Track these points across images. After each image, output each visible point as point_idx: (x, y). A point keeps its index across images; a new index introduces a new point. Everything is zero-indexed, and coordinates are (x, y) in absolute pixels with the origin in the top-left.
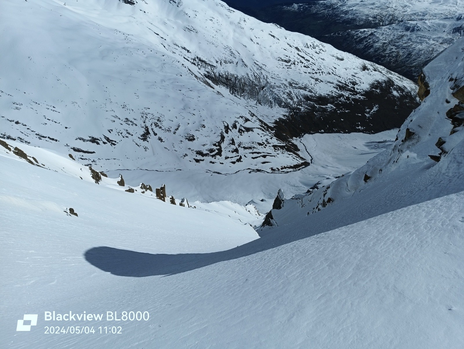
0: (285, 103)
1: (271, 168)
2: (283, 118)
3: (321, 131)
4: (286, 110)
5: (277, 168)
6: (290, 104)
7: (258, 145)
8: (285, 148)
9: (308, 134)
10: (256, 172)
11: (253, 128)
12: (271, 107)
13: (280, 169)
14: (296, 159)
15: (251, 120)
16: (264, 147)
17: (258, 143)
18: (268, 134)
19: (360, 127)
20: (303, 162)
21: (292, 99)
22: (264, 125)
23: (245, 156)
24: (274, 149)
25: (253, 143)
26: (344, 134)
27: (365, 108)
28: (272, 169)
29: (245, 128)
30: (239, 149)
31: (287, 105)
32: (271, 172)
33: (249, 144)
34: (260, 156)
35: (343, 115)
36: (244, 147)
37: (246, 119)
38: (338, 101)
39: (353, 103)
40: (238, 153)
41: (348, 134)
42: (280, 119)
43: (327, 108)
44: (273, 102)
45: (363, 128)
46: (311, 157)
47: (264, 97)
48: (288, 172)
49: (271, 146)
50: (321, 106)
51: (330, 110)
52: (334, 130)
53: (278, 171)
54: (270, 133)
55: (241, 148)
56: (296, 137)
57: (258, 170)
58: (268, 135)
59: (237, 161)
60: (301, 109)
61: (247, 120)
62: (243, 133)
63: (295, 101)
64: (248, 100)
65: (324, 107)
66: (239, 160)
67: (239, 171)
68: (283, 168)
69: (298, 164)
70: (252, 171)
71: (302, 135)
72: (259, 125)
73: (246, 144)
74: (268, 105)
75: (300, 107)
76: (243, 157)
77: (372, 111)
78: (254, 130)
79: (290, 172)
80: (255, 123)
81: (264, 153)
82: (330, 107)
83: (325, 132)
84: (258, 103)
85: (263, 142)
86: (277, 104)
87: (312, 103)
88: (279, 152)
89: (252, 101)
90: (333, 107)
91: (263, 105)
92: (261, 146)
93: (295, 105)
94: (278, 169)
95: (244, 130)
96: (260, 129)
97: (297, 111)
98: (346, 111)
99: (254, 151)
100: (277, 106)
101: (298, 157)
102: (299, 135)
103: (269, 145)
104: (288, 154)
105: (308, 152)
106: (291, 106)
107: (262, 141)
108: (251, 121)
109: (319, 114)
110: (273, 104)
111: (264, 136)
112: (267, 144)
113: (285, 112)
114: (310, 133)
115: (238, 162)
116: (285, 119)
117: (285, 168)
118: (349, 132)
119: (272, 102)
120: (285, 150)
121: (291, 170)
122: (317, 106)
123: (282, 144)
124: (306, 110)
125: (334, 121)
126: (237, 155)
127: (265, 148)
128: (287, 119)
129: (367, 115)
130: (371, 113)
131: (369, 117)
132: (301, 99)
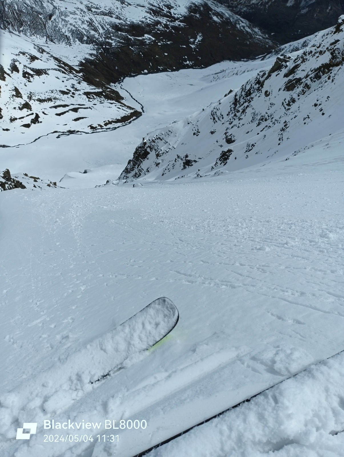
0: (88, 37)
1: (90, 126)
2: (91, 58)
3: (143, 71)
4: (91, 46)
5: (99, 125)
6: (95, 37)
7: (62, 95)
8: (103, 95)
9: (129, 77)
10: (69, 134)
11: (47, 69)
12: (70, 45)
13: (103, 125)
14: (123, 109)
15: (40, 58)
16: (71, 96)
17: (60, 91)
18: (73, 77)
19: (188, 62)
20: (132, 111)
21: (96, 30)
22: (63, 66)
23: (43, 113)
24: (88, 97)
25: (52, 92)
26: (172, 72)
27: (188, 38)
28: (92, 127)
29: (33, 70)
30: (30, 103)
31: (91, 40)
32: (91, 132)
33: (47, 94)
34: (69, 110)
35: (165, 47)
36: (39, 99)
37: (31, 56)
38: (156, 30)
39: (173, 31)
40: (31, 110)
41: (176, 72)
42: (86, 59)
43: (144, 39)
44: (71, 38)
45: (192, 62)
46: (141, 105)
47: (55, 30)
48: (115, 128)
49: (81, 93)
50: (137, 38)
51: (148, 42)
52: (160, 68)
53: (102, 129)
54: (75, 76)
55: (35, 101)
56: (115, 83)
57: (71, 132)
58: (73, 79)
59: (32, 122)
60: (112, 43)
61: (33, 58)
62: (31, 79)
63: (100, 33)
64: (32, 37)
65: (140, 38)
66: (36, 120)
67: (39, 138)
68: (107, 123)
69: (127, 115)
70: (62, 135)
71: (121, 80)
72: (55, 65)
73: (41, 95)
74: (64, 42)
75: (110, 41)
76: (41, 115)
77: (197, 41)
78: (49, 72)
79: (119, 127)
80: (48, 62)
81: (73, 105)
82: (148, 38)
83: (149, 73)
84: (48, 40)
85: (67, 90)
86: (76, 40)
87: (124, 34)
88: (95, 101)
89: (38, 39)
90: (152, 38)
91: (56, 43)
92: (66, 96)
93: (101, 38)
94: (101, 126)
95: (32, 73)
96: (59, 70)
97: (107, 47)
98: (169, 43)
99: (56, 104)
100: (78, 42)
101: (123, 105)
102: (117, 80)
103: (77, 93)
104: (110, 103)
105: (134, 99)
106: (97, 39)
107: (67, 88)
108: (41, 60)
109: (137, 49)
110: (72, 40)
111: (67, 80)
112: (74, 92)
113: (91, 49)
114: (131, 76)
115: (35, 123)
116: (92, 59)
117: (110, 123)
118: (177, 70)
119: (69, 37)
120: (103, 98)
121: (119, 124)
122: (131, 37)
123: (97, 90)
124: (119, 44)
125: (157, 56)
126: (30, 112)
127: (73, 97)
128: (96, 59)
129: (193, 46)
130: (196, 43)
131: (195, 48)
132: (108, 29)
